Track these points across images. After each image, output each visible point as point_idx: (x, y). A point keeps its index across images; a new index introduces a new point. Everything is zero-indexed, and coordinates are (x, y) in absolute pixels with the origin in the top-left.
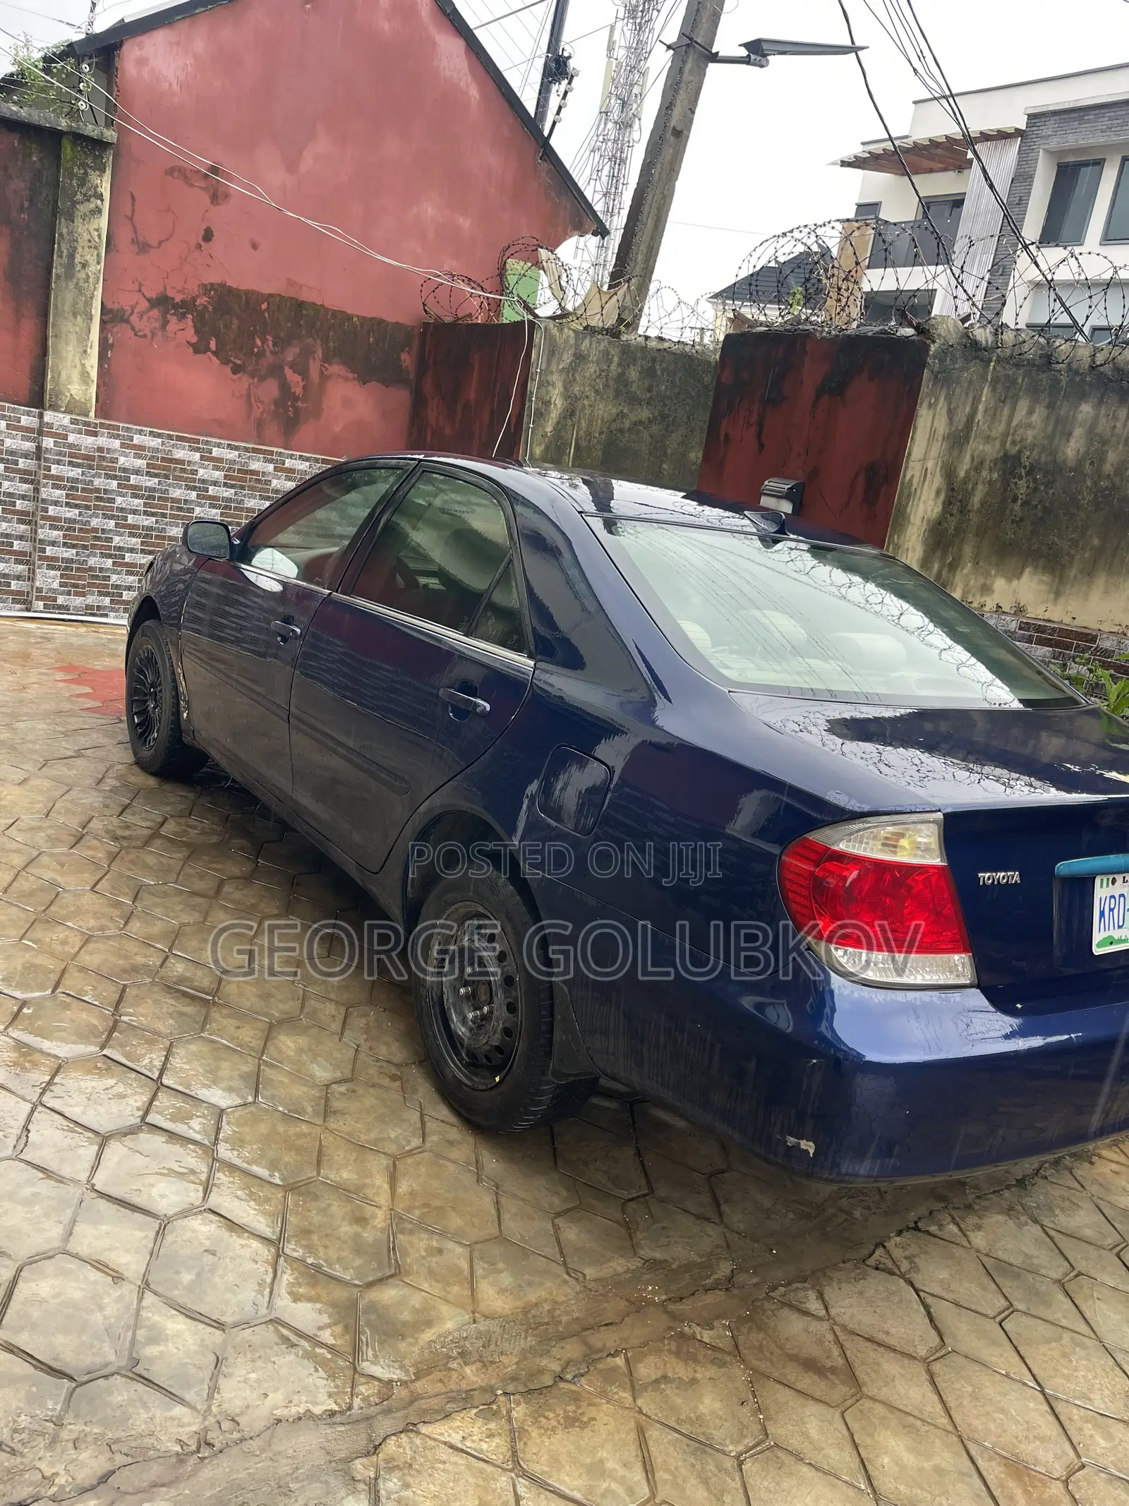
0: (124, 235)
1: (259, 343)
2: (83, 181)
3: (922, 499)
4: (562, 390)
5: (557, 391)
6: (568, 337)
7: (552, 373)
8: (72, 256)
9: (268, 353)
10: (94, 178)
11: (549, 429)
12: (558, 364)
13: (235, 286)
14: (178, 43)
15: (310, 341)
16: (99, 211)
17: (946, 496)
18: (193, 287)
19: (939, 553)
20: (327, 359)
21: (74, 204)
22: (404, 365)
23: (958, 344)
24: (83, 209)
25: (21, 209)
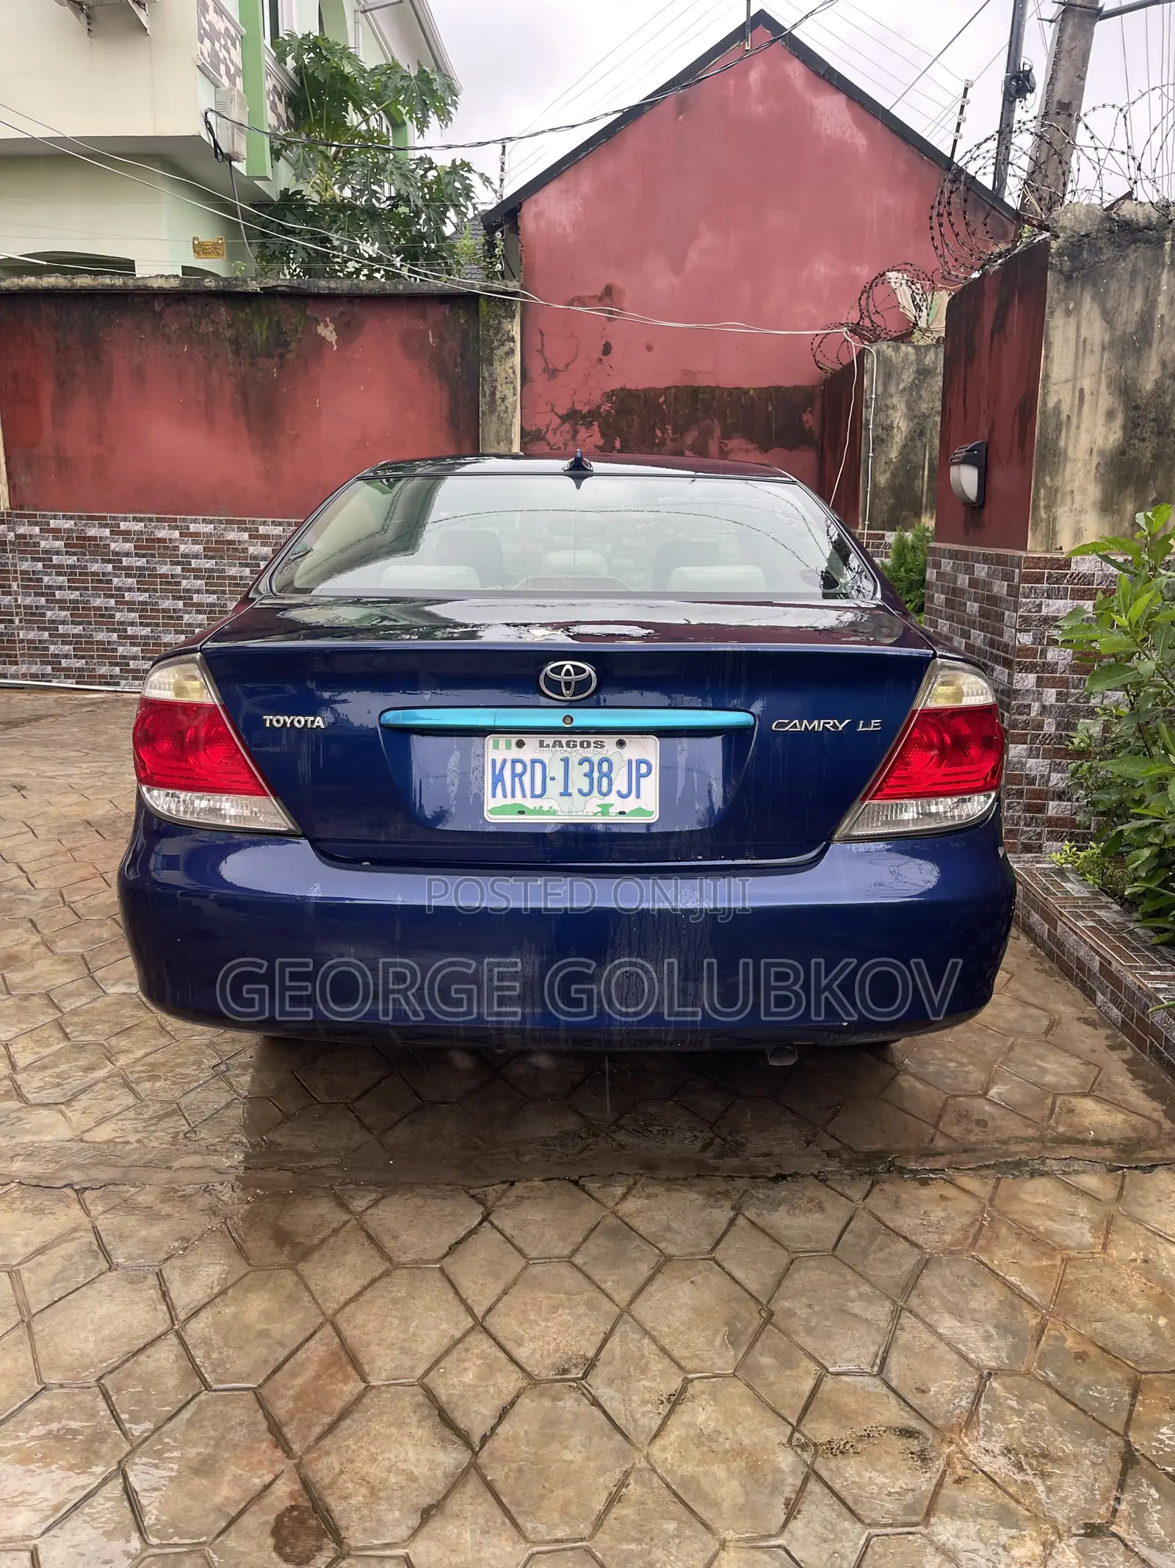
0: (536, 367)
1: (659, 433)
2: (498, 329)
3: (1084, 427)
4: (905, 410)
5: (899, 414)
6: (907, 354)
7: (891, 395)
8: (493, 394)
9: (668, 441)
10: (506, 325)
11: (894, 454)
12: (898, 385)
13: (633, 388)
14: (567, 191)
15: (707, 422)
16: (512, 351)
17: (1127, 418)
18: (597, 397)
19: (1130, 490)
20: (727, 435)
21: (492, 350)
22: (807, 426)
23: (1098, 231)
24: (500, 352)
25: (456, 365)
